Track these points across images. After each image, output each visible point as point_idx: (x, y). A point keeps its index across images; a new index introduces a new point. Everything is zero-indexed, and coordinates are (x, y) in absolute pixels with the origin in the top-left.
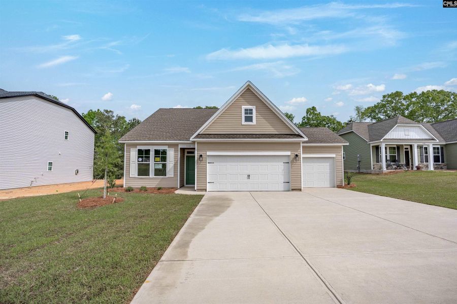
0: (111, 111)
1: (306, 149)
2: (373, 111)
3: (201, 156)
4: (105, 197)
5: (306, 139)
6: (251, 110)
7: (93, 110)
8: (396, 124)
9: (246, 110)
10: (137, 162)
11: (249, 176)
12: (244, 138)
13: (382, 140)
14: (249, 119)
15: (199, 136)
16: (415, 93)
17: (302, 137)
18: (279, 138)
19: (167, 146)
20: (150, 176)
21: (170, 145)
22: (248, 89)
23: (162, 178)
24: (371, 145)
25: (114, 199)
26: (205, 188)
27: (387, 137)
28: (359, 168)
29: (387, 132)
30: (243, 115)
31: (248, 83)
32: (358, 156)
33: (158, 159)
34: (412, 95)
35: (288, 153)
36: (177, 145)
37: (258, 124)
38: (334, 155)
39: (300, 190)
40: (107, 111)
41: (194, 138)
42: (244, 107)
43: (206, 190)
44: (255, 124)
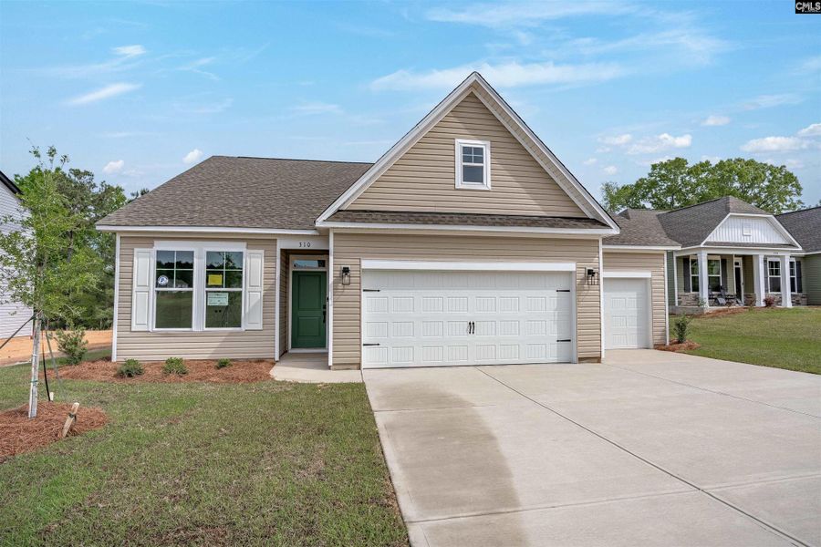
0: (87, 173)
1: (612, 259)
2: (633, 194)
3: (346, 270)
4: (33, 411)
5: (615, 231)
6: (479, 151)
8: (728, 211)
9: (466, 150)
10: (153, 289)
11: (472, 325)
12: (464, 223)
13: (702, 246)
14: (473, 174)
15: (340, 215)
16: (707, 162)
17: (605, 225)
19: (245, 244)
20: (195, 328)
21: (253, 242)
22: (472, 95)
23: (231, 334)
24: (675, 255)
25: (69, 421)
26: (356, 360)
27: (711, 238)
29: (711, 228)
30: (459, 164)
31: (474, 78)
33: (217, 279)
34: (704, 166)
35: (571, 266)
36: (272, 241)
37: (497, 188)
39: (598, 359)
40: (77, 173)
41: (328, 220)
42: (461, 143)
43: (359, 366)
44: (490, 188)
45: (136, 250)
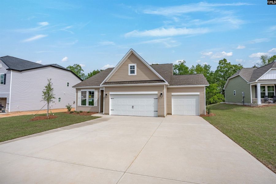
3: (106, 95)
5: (167, 83)
6: (134, 66)
7: (95, 71)
8: (271, 68)
9: (131, 66)
10: (81, 98)
11: (133, 107)
12: (129, 83)
13: (257, 81)
15: (105, 83)
17: (164, 82)
18: (149, 83)
19: (94, 89)
20: (87, 106)
22: (132, 54)
23: (92, 107)
24: (251, 85)
27: (261, 78)
28: (243, 102)
30: (129, 70)
31: (131, 50)
32: (243, 93)
33: (90, 96)
35: (156, 92)
36: (99, 89)
37: (138, 74)
38: (198, 93)
39: (164, 116)
41: (102, 85)
42: (130, 65)
43: (109, 114)
44: (136, 75)
45: (78, 91)
